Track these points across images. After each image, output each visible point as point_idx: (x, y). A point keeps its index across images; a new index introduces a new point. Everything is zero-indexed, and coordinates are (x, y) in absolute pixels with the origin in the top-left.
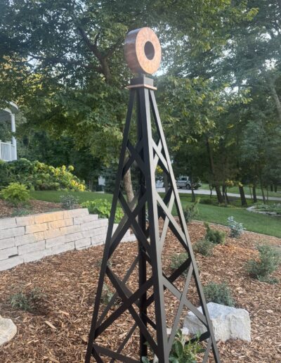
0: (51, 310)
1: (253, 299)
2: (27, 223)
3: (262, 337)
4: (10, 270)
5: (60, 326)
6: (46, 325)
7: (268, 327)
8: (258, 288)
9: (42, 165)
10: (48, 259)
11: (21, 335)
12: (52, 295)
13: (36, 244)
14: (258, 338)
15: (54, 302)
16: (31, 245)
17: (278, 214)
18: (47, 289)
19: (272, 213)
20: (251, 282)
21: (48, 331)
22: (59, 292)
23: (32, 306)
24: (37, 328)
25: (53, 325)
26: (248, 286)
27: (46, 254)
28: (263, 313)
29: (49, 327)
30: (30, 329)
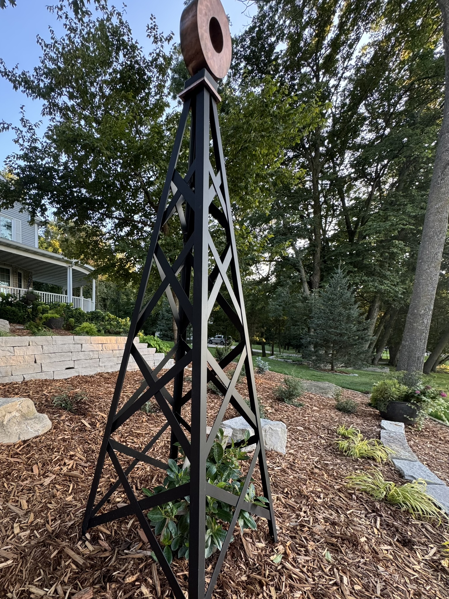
0: (90, 412)
1: (283, 417)
2: (83, 342)
3: (296, 451)
4: (66, 379)
5: (96, 426)
6: (82, 423)
7: (300, 442)
8: (285, 409)
9: (112, 316)
10: (101, 375)
11: (55, 430)
12: (96, 400)
13: (91, 361)
14: (292, 451)
15: (96, 406)
16: (86, 361)
17: (293, 361)
18: (92, 394)
19: (288, 361)
20: (278, 404)
21: (83, 429)
22: (102, 398)
23: (75, 407)
24: (73, 425)
25: (89, 424)
26: (276, 407)
27: (99, 370)
28: (294, 429)
29: (85, 425)
30: (66, 426)
